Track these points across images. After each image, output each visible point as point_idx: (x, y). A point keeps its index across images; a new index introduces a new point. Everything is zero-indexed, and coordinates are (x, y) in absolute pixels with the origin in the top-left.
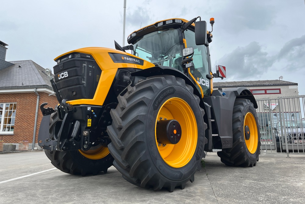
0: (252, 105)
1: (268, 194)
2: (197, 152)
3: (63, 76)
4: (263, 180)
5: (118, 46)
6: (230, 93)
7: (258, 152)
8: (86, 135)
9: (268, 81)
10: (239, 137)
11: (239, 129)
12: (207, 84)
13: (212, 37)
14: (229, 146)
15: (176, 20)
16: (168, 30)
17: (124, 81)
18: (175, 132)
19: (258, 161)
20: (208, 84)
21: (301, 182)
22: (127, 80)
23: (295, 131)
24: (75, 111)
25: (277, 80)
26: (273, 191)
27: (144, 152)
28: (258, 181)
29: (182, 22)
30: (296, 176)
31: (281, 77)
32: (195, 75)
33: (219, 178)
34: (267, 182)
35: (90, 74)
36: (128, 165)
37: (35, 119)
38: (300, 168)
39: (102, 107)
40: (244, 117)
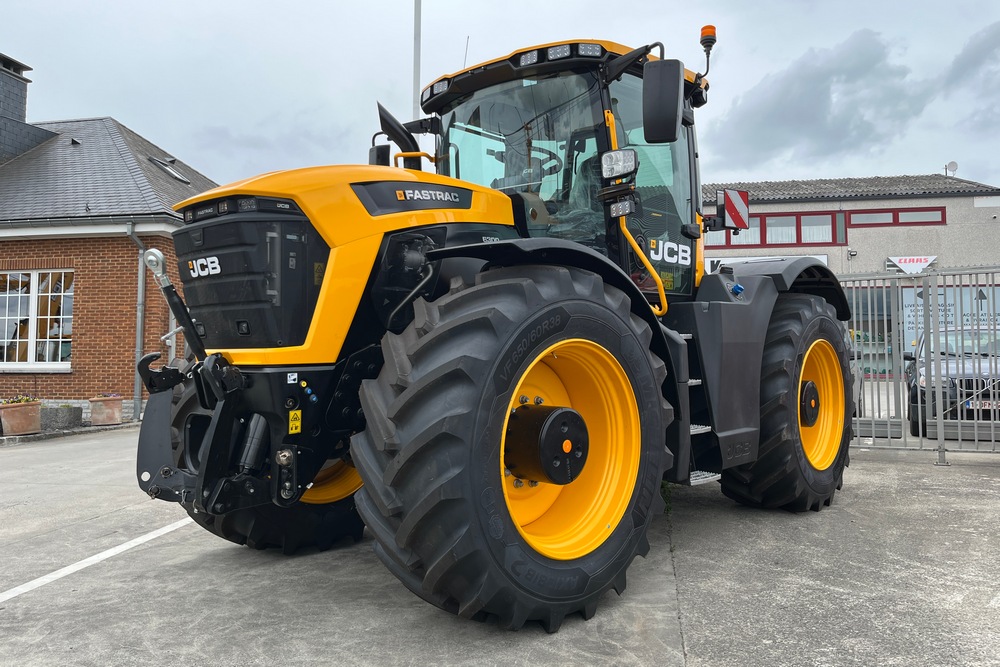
0: (831, 312)
1: (848, 642)
2: (637, 502)
3: (203, 267)
4: (841, 576)
5: (390, 122)
6: (757, 284)
7: (842, 460)
8: (285, 463)
9: (906, 180)
10: (781, 427)
11: (781, 402)
12: (684, 258)
13: (707, 88)
14: (747, 456)
15: (581, 47)
16: (555, 76)
17: (407, 269)
18: (567, 446)
19: (839, 488)
20: (688, 255)
21: (961, 590)
22: (415, 266)
23: (971, 371)
24: (249, 385)
25: (937, 177)
26: (863, 629)
27: (464, 530)
28: (827, 581)
29: (604, 51)
30: (951, 557)
31: (953, 165)
32: (643, 231)
33: (707, 566)
34: (853, 586)
35: (291, 263)
36: (417, 562)
37: (135, 324)
38: (970, 517)
39: (333, 368)
40: (801, 358)
